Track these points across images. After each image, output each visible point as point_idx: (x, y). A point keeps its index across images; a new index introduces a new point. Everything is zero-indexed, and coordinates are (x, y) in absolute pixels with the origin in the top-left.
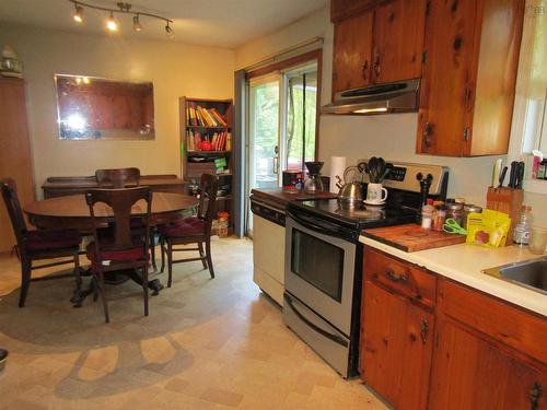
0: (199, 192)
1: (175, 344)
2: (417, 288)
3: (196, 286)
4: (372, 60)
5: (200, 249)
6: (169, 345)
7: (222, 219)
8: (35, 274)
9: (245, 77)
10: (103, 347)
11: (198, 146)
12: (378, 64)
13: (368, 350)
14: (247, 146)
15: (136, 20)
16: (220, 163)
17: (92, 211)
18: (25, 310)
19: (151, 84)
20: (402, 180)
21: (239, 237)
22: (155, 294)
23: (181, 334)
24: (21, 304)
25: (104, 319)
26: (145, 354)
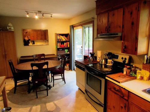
0: (61, 58)
1: (55, 105)
2: (123, 93)
3: (61, 86)
4: (108, 26)
5: (62, 75)
6: (54, 105)
7: (67, 66)
8: (18, 84)
9: (73, 27)
10: (36, 106)
11: (60, 46)
12: (110, 27)
13: (109, 109)
14: (74, 46)
15: (43, 15)
16: (66, 50)
17: (32, 68)
18: (16, 94)
19: (47, 30)
20: (117, 59)
21: (72, 70)
22: (50, 89)
23: (57, 101)
24: (15, 93)
25: (36, 97)
26: (48, 108)
